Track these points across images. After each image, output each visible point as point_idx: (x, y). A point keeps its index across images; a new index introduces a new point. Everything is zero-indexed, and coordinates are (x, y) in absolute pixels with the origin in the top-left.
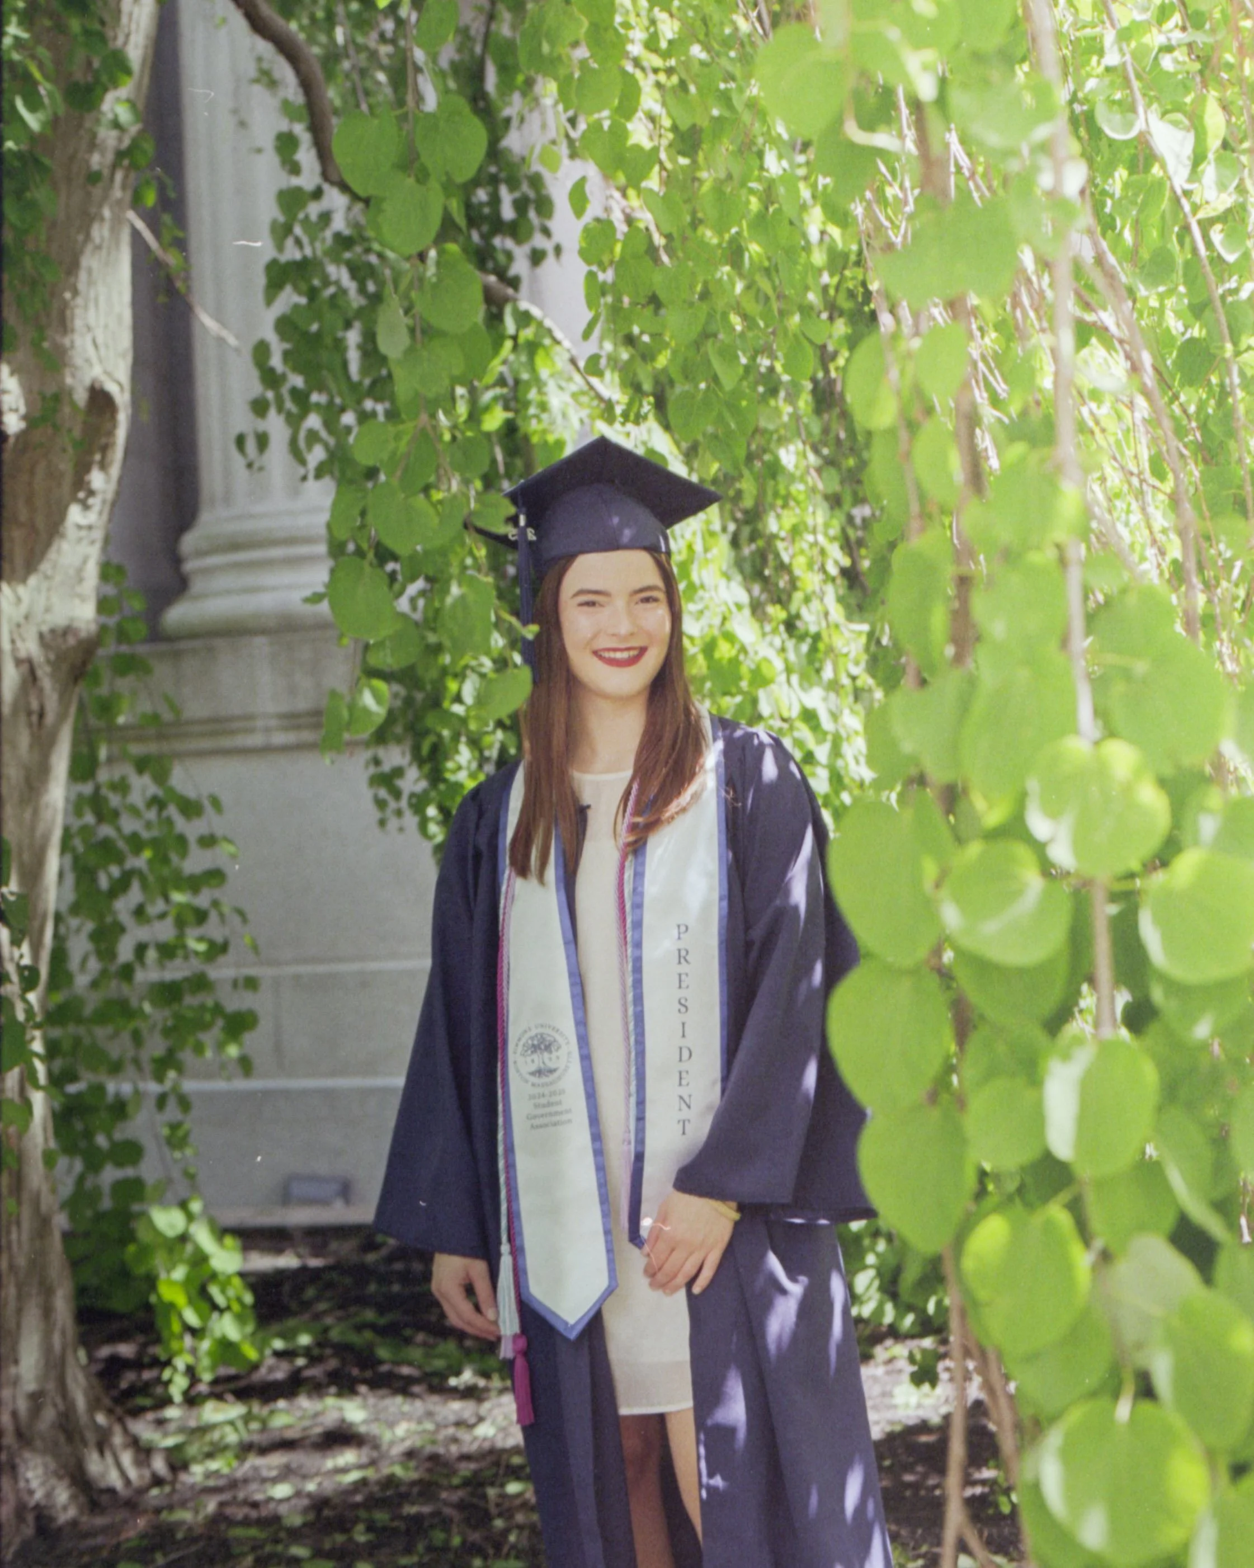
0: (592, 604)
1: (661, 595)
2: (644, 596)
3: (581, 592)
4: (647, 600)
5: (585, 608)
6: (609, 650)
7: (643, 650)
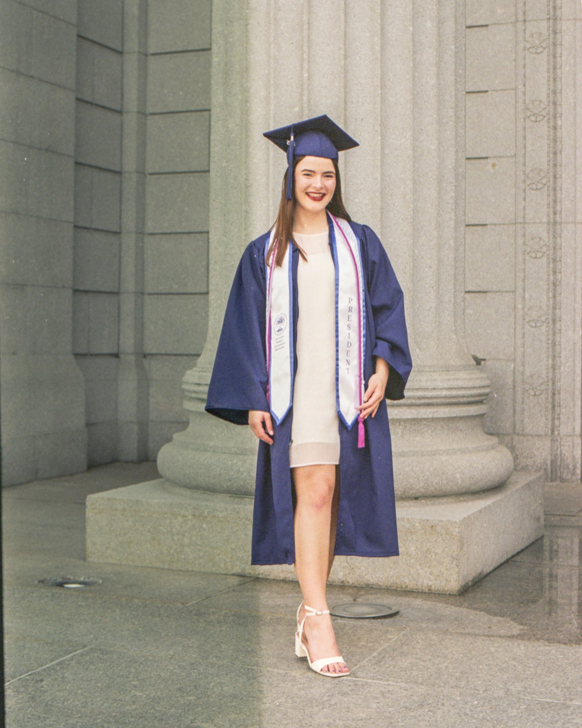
0: (308, 175)
1: (334, 175)
2: (327, 175)
3: (305, 170)
4: (328, 176)
5: (306, 176)
6: (312, 193)
7: (324, 195)
